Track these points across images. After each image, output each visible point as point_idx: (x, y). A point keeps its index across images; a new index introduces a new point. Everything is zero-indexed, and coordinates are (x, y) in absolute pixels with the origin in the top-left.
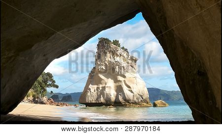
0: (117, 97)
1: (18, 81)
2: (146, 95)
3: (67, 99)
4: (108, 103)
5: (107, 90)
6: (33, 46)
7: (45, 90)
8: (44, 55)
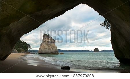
7: (27, 49)
8: (18, 31)
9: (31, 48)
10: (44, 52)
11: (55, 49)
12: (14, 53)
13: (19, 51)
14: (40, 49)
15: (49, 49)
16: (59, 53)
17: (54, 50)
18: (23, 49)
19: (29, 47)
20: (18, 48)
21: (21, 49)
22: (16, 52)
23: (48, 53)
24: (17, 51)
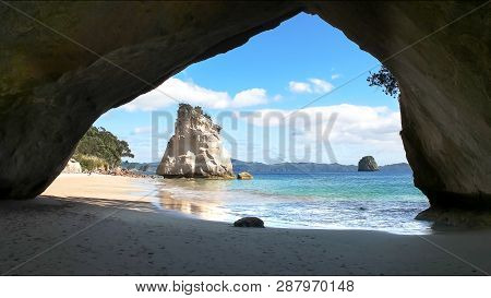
0: (197, 168)
1: (40, 143)
2: (230, 166)
3: (143, 169)
4: (188, 175)
5: (187, 161)
6: (60, 76)
7: (119, 160)
8: (88, 99)
9: (133, 156)
13: (87, 167)
18: (101, 160)
19: (124, 152)
20: (85, 154)
21: (95, 158)
22: (73, 171)
24: (77, 164)
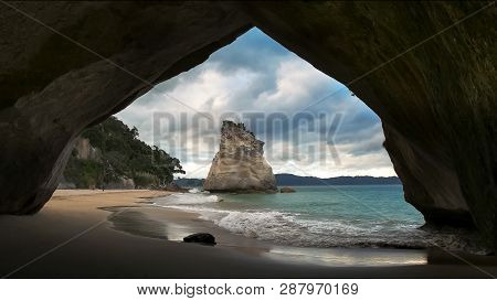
7: (170, 176)
9: (184, 173)
10: (224, 186)
11: (262, 174)
12: (124, 188)
13: (140, 183)
14: (212, 174)
15: (244, 174)
16: (279, 188)
17: (262, 177)
18: (153, 177)
19: (176, 168)
20: (137, 170)
21: (147, 175)
22: (128, 187)
23: (240, 189)
24: (131, 181)
